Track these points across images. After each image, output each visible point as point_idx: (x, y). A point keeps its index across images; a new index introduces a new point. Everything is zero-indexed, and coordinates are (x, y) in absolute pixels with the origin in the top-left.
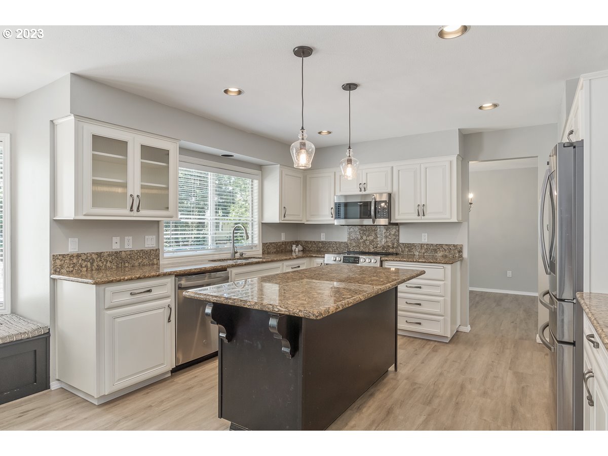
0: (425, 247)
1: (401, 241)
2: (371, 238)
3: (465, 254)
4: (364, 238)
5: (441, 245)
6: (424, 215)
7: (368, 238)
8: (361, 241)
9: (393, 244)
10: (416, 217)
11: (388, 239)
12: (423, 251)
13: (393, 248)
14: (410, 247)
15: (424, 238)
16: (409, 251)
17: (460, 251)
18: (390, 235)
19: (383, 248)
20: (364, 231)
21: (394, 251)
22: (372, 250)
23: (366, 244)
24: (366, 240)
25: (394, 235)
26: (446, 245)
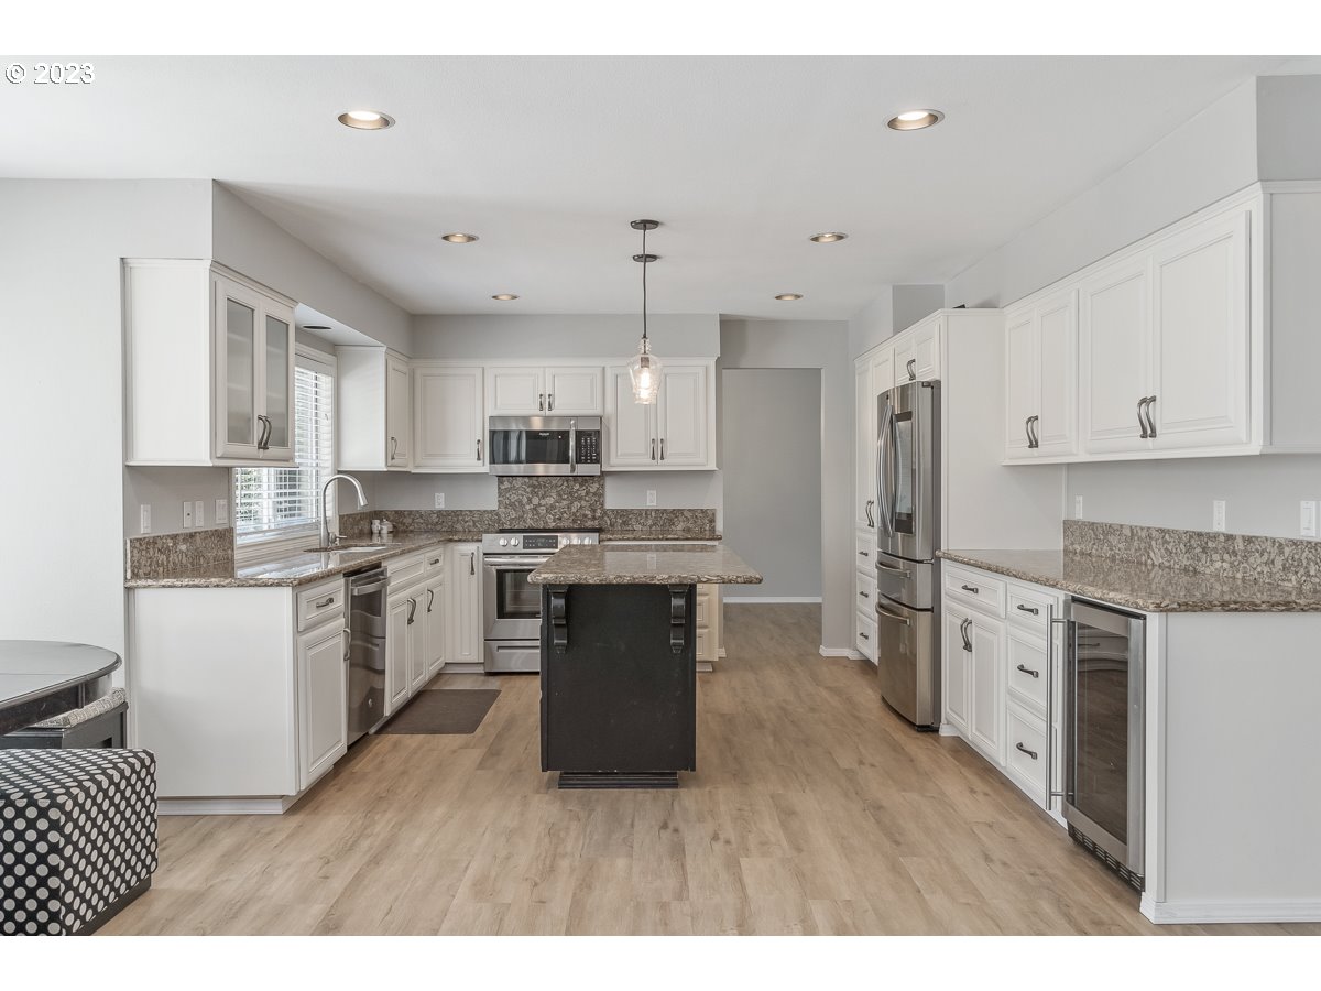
0: (653, 514)
1: (608, 506)
2: (550, 501)
3: (720, 527)
4: (535, 501)
5: (681, 511)
6: (662, 458)
7: (543, 502)
8: (528, 507)
9: (594, 511)
10: (650, 461)
11: (583, 503)
12: (650, 522)
13: (594, 518)
14: (623, 514)
15: (651, 500)
16: (624, 523)
17: (712, 521)
18: (587, 494)
19: (574, 521)
20: (534, 487)
21: (596, 524)
22: (552, 525)
23: (538, 514)
24: (540, 505)
25: (595, 494)
26: (689, 510)
